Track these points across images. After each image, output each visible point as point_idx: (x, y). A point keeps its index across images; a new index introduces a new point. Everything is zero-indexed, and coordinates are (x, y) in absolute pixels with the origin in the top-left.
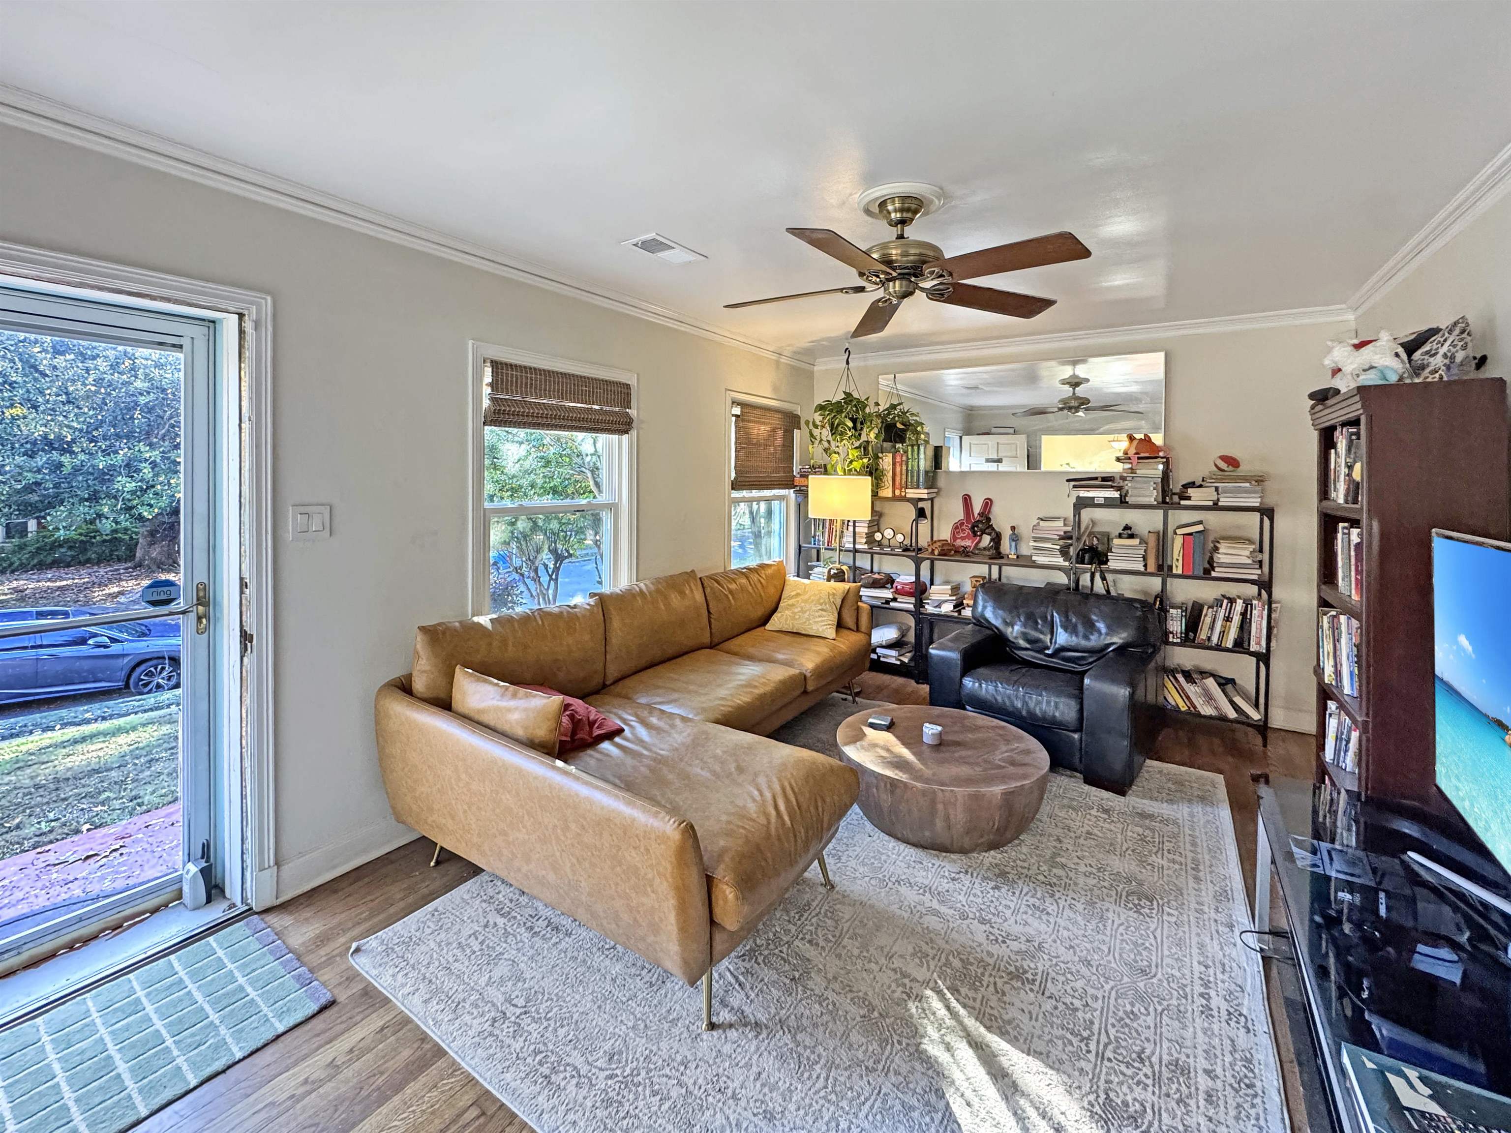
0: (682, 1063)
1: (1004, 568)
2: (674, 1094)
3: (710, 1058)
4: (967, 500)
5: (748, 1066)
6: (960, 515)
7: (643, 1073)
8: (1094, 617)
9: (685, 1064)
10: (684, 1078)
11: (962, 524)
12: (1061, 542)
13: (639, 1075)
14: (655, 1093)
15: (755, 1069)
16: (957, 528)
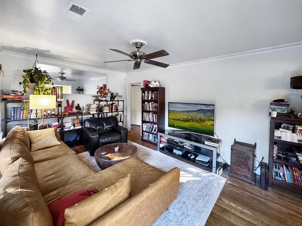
0: (176, 215)
1: (83, 116)
2: (182, 217)
3: (174, 210)
4: (68, 101)
5: (175, 204)
6: (66, 105)
7: (178, 223)
8: (111, 121)
9: (175, 215)
10: (179, 215)
11: (67, 107)
12: (97, 109)
13: (178, 224)
14: (182, 221)
15: (176, 203)
16: (66, 108)
